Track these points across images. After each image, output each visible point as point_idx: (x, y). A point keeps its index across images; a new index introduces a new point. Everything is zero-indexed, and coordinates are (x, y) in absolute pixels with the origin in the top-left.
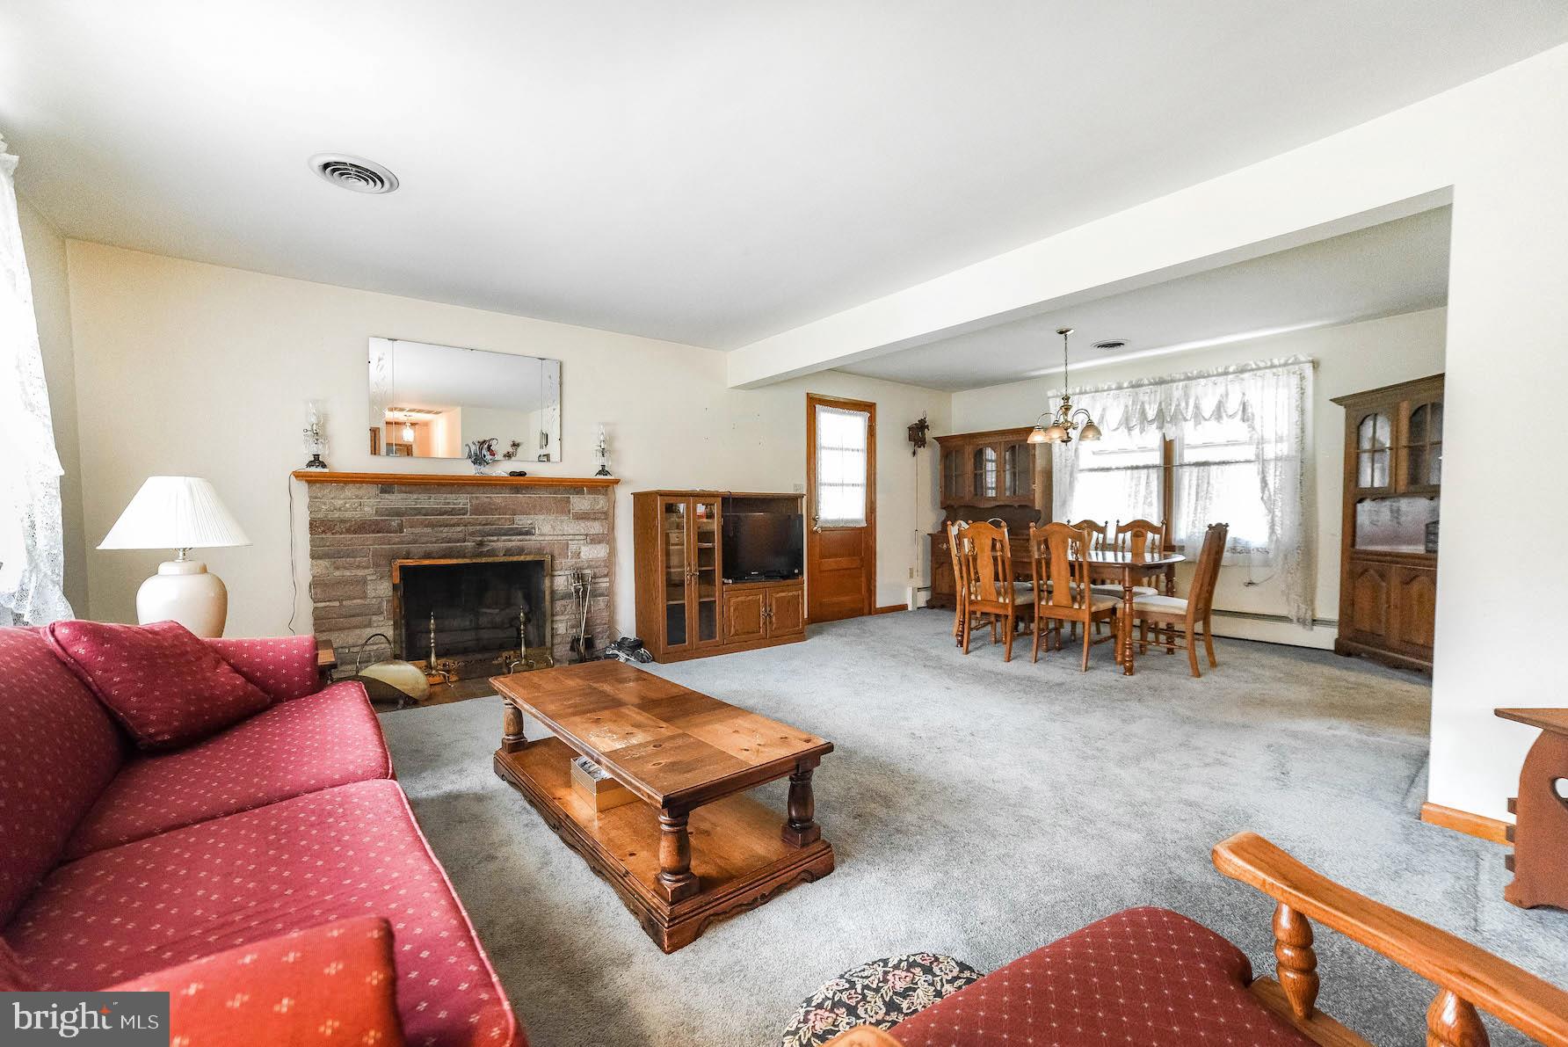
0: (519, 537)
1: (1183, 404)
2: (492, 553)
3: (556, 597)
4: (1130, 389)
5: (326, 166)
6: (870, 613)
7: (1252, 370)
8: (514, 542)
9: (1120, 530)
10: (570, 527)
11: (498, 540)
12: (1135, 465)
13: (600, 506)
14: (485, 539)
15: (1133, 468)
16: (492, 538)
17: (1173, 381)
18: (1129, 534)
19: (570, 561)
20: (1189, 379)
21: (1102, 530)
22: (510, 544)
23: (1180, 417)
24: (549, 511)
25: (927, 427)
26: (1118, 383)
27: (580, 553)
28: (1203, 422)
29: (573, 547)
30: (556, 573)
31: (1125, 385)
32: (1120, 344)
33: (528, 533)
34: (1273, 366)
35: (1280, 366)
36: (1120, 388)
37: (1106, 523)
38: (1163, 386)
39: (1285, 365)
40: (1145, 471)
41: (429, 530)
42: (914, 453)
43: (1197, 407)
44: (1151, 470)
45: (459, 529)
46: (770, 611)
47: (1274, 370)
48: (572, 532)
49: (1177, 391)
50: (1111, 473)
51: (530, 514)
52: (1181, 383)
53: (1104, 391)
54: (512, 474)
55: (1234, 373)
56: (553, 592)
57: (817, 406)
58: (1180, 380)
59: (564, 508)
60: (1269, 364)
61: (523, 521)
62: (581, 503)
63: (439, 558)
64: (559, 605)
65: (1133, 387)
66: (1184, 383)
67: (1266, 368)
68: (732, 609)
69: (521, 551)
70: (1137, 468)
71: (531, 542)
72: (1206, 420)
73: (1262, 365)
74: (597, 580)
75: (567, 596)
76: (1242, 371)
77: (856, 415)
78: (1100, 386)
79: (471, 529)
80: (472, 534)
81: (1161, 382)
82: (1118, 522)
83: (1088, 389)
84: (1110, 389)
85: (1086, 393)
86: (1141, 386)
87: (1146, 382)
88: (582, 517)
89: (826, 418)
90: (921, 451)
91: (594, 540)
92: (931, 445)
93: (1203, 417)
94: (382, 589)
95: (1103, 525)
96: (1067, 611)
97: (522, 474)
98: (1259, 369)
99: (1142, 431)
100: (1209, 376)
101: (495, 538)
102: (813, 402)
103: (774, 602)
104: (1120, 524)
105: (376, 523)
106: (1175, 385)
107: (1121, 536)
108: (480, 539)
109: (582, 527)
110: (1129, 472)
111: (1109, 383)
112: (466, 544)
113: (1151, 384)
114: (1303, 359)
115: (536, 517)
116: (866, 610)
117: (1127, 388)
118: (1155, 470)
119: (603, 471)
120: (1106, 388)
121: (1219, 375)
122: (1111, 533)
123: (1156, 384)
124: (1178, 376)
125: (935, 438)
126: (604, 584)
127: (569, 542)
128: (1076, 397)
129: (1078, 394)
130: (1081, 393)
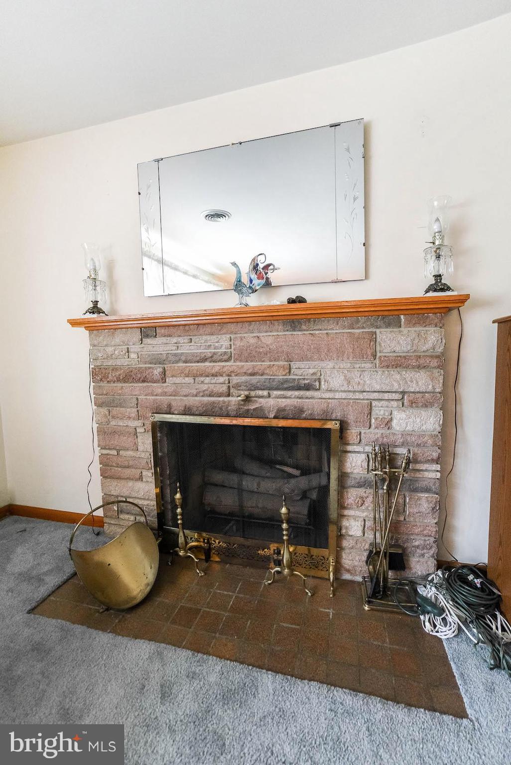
0: (297, 393)
2: (259, 413)
3: (350, 482)
8: (290, 400)
11: (269, 396)
13: (429, 345)
14: (253, 393)
16: (260, 393)
19: (374, 433)
22: (283, 403)
24: (340, 354)
27: (391, 419)
29: (379, 411)
30: (349, 448)
33: (308, 387)
41: (189, 380)
45: (221, 379)
48: (378, 388)
51: (311, 359)
54: (291, 301)
56: (343, 477)
59: (367, 351)
61: (303, 370)
62: (394, 341)
63: (201, 415)
69: (298, 413)
71: (313, 402)
74: (418, 466)
75: (362, 484)
79: (235, 380)
80: (237, 386)
88: (398, 363)
94: (146, 443)
97: (301, 300)
101: (265, 393)
105: (140, 370)
108: (247, 393)
109: (395, 380)
112: (230, 398)
115: (323, 364)
119: (438, 285)
126: (431, 473)
127: (373, 402)
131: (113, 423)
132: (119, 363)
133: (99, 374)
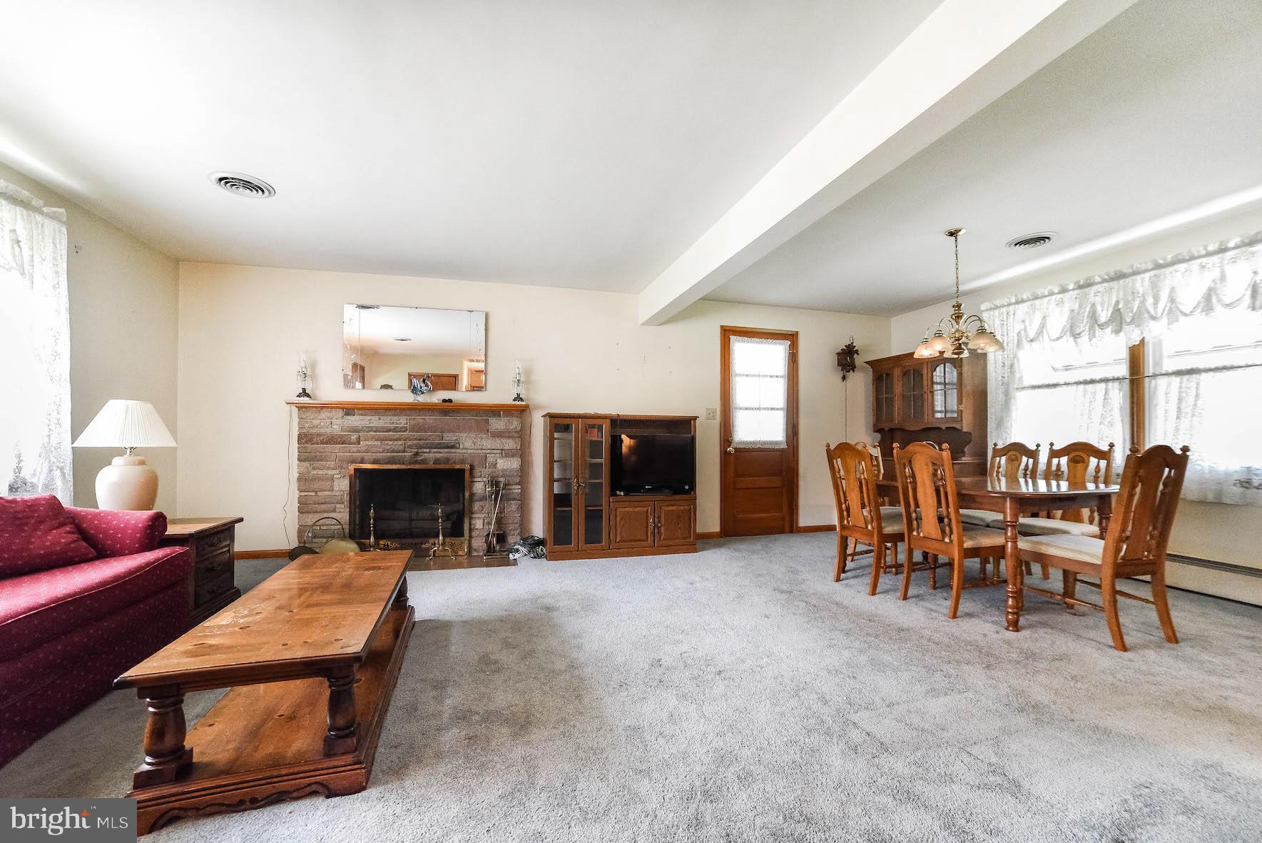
0: (446, 450)
1: (1150, 300)
2: (424, 461)
3: (476, 498)
4: (1078, 291)
5: (221, 179)
6: (791, 531)
8: (442, 454)
9: (1054, 454)
10: (488, 443)
11: (430, 452)
12: (1088, 379)
13: (514, 426)
14: (420, 450)
15: (1086, 382)
16: (425, 450)
17: (1135, 273)
18: (1064, 460)
19: (488, 471)
20: (1159, 267)
21: (1033, 454)
22: (438, 455)
23: (1146, 315)
24: (470, 429)
25: (857, 352)
26: (1061, 286)
27: (496, 464)
28: (1181, 318)
29: (490, 459)
30: (476, 480)
31: (1070, 287)
33: (453, 447)
36: (1064, 291)
37: (1038, 446)
38: (1121, 281)
40: (1103, 385)
41: (379, 443)
42: (844, 378)
43: (1172, 300)
44: (1110, 384)
45: (400, 443)
46: (658, 522)
48: (489, 447)
49: (1141, 283)
50: (1058, 389)
51: (455, 432)
52: (1147, 275)
53: (1045, 296)
54: (444, 401)
56: (472, 495)
57: (731, 337)
58: (1146, 271)
59: (484, 429)
61: (449, 437)
62: (497, 424)
63: (386, 464)
64: (476, 506)
65: (1080, 287)
66: (1152, 273)
68: (618, 519)
69: (447, 460)
70: (1092, 382)
71: (456, 454)
72: (1185, 315)
74: (510, 487)
75: (483, 499)
76: (1251, 244)
77: (776, 344)
78: (1040, 292)
79: (410, 443)
80: (410, 447)
81: (1120, 276)
82: (1052, 444)
83: (1025, 297)
84: (1051, 294)
85: (1023, 301)
86: (1092, 284)
87: (1098, 279)
88: (499, 435)
89: (740, 347)
90: (851, 375)
91: (507, 454)
92: (863, 369)
93: (1182, 312)
94: (342, 485)
95: (1034, 448)
96: (937, 545)
97: (450, 401)
99: (1092, 336)
100: (1193, 258)
101: (428, 450)
102: (727, 333)
103: (663, 515)
104: (1055, 448)
105: (341, 436)
106: (1138, 277)
107: (1055, 461)
108: (416, 450)
109: (498, 443)
110: (1081, 387)
111: (1050, 287)
112: (405, 454)
113: (1104, 281)
115: (462, 435)
116: (787, 527)
117: (1073, 290)
118: (1116, 384)
119: (518, 398)
120: (1046, 293)
122: (1043, 457)
123: (1112, 279)
124: (1143, 267)
125: (867, 363)
126: (516, 490)
127: (488, 455)
128: (1011, 308)
129: (1014, 304)
130: (1017, 303)
131: (315, 472)
132: (322, 431)
133: (304, 438)
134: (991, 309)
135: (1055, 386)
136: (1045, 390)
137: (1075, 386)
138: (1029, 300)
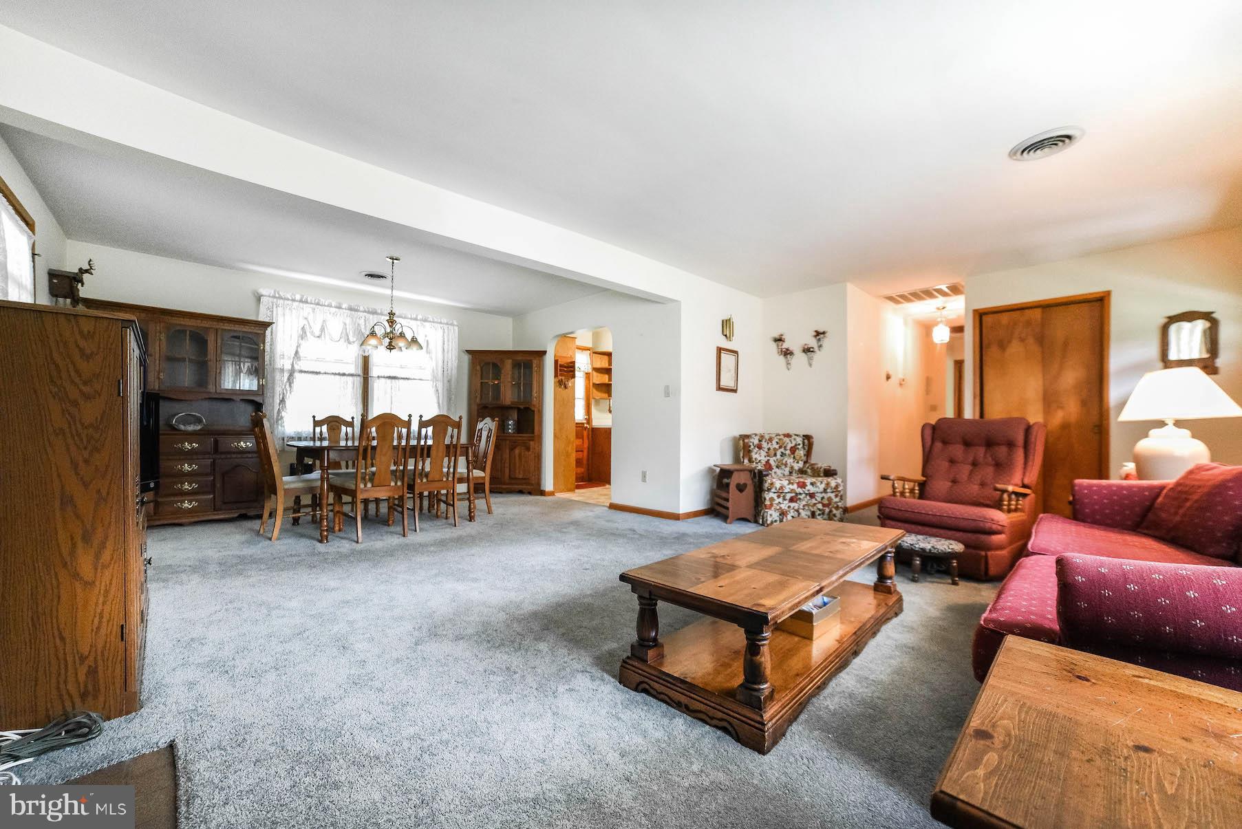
4: (349, 312)
7: (430, 322)
12: (341, 372)
15: (339, 374)
26: (339, 303)
31: (344, 306)
32: (382, 277)
34: (441, 323)
35: (444, 324)
36: (339, 307)
38: (375, 316)
39: (447, 324)
40: (351, 378)
44: (355, 378)
47: (442, 325)
53: (325, 306)
55: (420, 320)
60: (439, 321)
67: (437, 323)
70: (344, 375)
73: (436, 320)
76: (425, 320)
78: (322, 301)
84: (329, 306)
85: (306, 302)
86: (357, 310)
87: (362, 309)
98: (433, 322)
100: (405, 318)
110: (338, 377)
111: (329, 301)
114: (455, 323)
117: (346, 309)
118: (358, 378)
120: (326, 304)
121: (411, 319)
123: (369, 312)
128: (296, 304)
129: (297, 301)
130: (301, 301)
134: (274, 297)
135: (319, 373)
136: (310, 375)
137: (333, 376)
138: (311, 303)
